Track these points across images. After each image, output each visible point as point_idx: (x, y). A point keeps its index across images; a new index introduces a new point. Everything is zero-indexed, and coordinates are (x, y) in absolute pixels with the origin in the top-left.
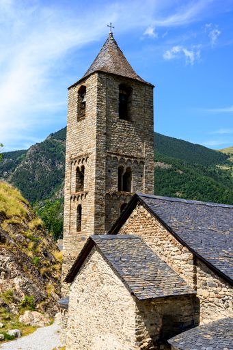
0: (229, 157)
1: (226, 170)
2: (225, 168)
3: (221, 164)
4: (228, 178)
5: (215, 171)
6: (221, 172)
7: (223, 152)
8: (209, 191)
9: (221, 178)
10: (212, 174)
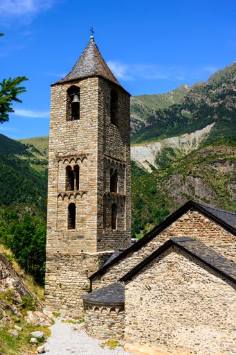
0: (28, 147)
1: (25, 160)
2: (23, 158)
3: (20, 154)
4: (26, 168)
5: (14, 161)
6: (20, 161)
7: (22, 143)
8: (8, 180)
9: (20, 167)
10: (12, 163)
